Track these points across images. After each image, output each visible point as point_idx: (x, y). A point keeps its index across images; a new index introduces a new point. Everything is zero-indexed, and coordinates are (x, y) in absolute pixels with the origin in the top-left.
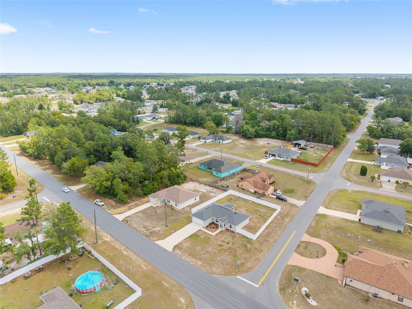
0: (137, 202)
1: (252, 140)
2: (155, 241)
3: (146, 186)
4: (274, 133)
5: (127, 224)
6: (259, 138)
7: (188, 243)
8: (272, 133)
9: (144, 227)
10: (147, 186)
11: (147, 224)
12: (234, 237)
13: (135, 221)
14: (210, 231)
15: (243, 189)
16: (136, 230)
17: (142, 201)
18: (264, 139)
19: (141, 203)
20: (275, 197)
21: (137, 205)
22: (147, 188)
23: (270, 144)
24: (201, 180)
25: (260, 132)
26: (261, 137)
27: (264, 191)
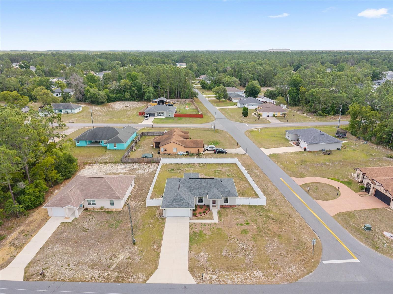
0: (21, 229)
1: (106, 106)
2: (145, 281)
3: (22, 192)
4: (127, 95)
5: (46, 279)
6: (111, 102)
7: (202, 254)
8: (125, 95)
9: (92, 266)
10: (27, 191)
11: (92, 257)
12: (242, 212)
13: (56, 264)
14: (206, 219)
15: (169, 154)
16: (81, 281)
17: (31, 222)
18: (118, 103)
19: (31, 227)
20: (213, 152)
21: (29, 235)
22: (28, 194)
23: (128, 106)
24: (100, 159)
25: (111, 95)
26: (113, 101)
27: (198, 148)
